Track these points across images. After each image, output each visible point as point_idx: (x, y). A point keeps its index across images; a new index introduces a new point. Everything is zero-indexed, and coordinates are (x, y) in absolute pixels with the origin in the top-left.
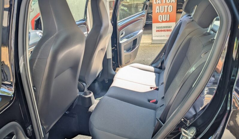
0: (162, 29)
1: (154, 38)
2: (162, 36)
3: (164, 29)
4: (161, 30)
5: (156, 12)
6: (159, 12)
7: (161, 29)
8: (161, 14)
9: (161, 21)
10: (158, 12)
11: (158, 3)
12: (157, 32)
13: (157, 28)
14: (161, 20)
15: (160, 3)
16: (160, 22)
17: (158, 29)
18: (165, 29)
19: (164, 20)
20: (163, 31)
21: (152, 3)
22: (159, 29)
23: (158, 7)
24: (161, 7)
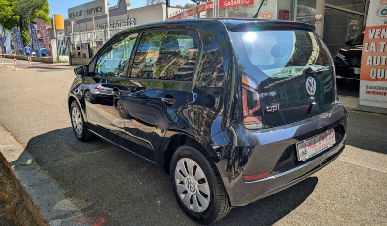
0: (376, 91)
1: (362, 103)
2: (374, 101)
3: (379, 91)
4: (374, 92)
5: (367, 64)
6: (371, 64)
7: (373, 90)
8: (375, 68)
9: (374, 78)
10: (369, 64)
11: (371, 51)
12: (367, 93)
13: (367, 87)
14: (375, 76)
15: (374, 51)
16: (372, 79)
17: (368, 90)
18: (381, 91)
19: (379, 77)
20: (377, 93)
21: (361, 51)
22: (371, 90)
23: (370, 57)
24: (375, 58)
